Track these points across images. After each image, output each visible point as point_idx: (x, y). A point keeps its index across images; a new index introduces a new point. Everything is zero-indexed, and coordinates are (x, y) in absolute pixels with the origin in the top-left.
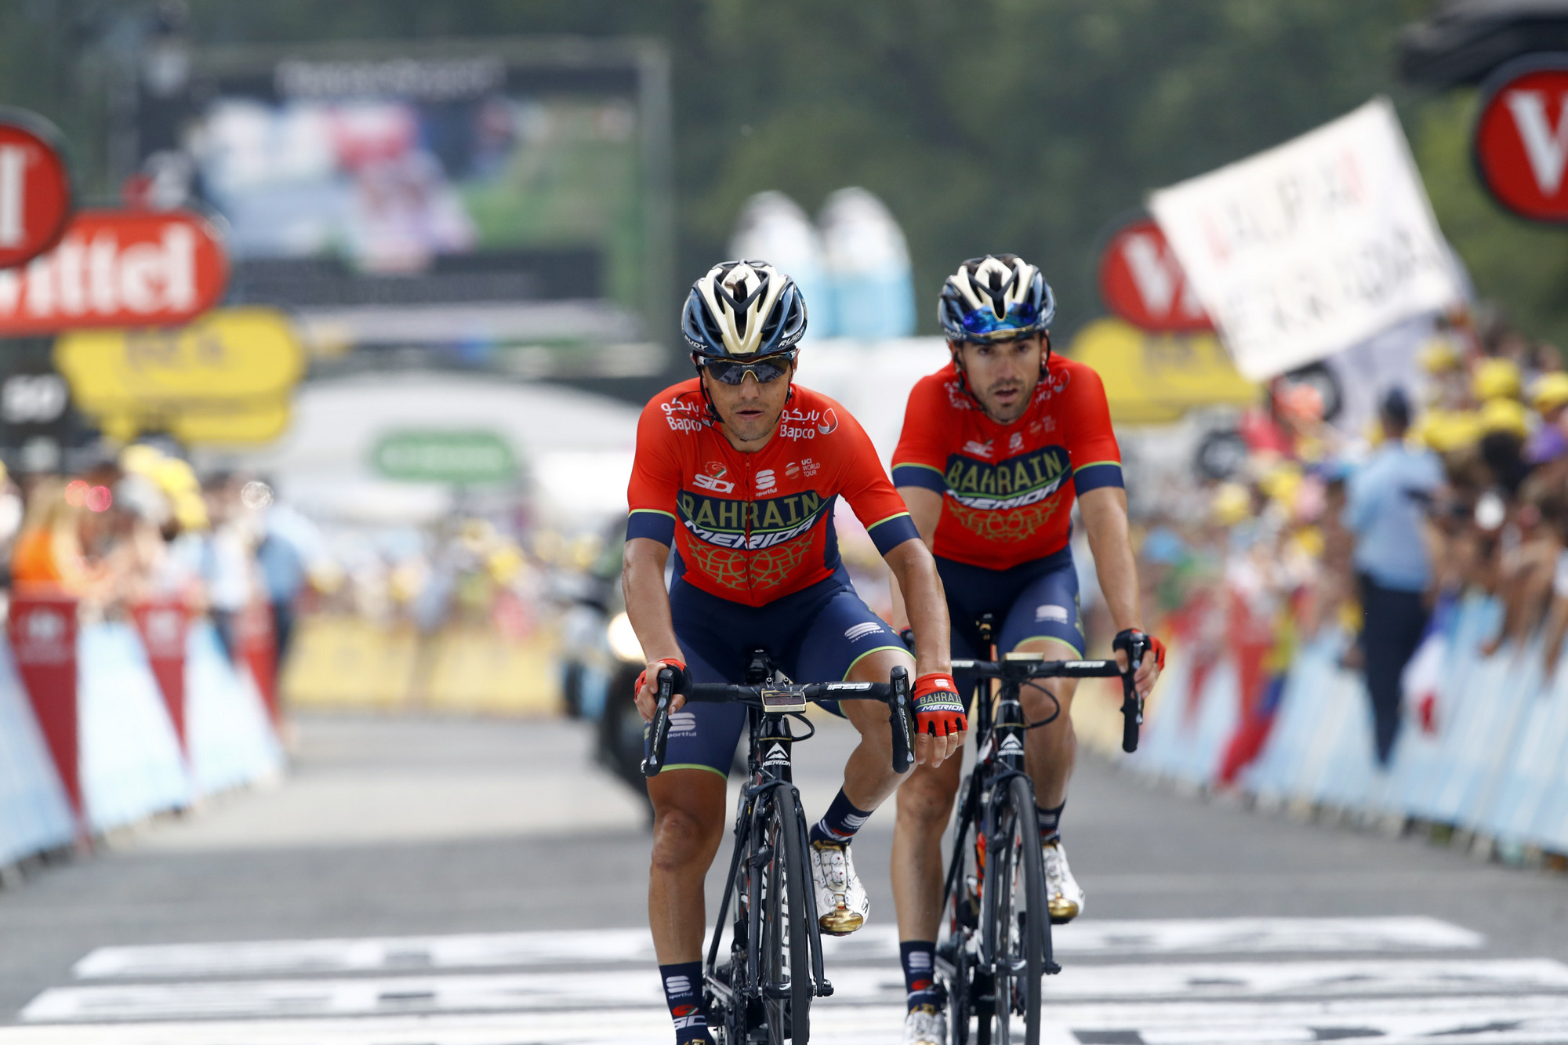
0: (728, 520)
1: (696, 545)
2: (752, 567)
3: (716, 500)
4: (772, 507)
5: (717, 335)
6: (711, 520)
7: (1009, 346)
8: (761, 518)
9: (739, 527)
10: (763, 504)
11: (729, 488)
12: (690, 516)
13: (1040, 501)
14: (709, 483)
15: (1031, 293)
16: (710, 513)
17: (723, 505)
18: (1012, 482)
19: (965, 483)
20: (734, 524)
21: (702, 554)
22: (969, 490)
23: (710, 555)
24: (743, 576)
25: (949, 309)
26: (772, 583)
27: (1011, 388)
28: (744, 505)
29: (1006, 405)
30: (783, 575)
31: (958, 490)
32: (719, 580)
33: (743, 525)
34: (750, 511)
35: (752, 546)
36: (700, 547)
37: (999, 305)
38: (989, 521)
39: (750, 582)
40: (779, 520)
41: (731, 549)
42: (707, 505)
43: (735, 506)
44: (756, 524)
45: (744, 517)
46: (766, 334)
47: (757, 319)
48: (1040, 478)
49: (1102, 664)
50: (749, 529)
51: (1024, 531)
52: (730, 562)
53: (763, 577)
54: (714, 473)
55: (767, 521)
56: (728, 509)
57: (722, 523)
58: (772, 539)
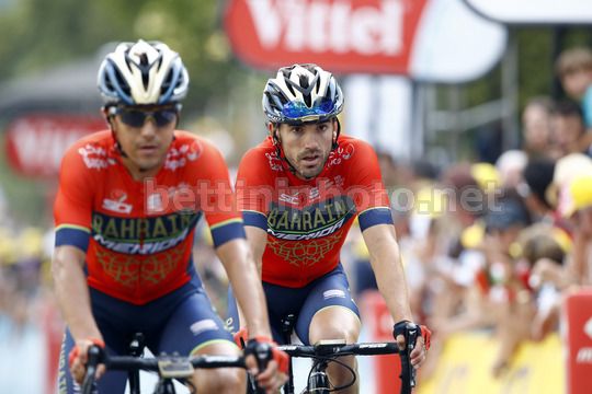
0: (127, 233)
1: (102, 253)
2: (143, 269)
3: (119, 219)
4: (159, 222)
5: (127, 91)
6: (115, 233)
7: (314, 127)
8: (151, 230)
9: (135, 237)
10: (152, 219)
11: (128, 209)
12: (99, 231)
13: (330, 234)
14: (113, 206)
15: (328, 91)
16: (114, 228)
17: (124, 223)
18: (312, 222)
19: (280, 224)
20: (132, 235)
21: (106, 259)
22: (282, 228)
23: (112, 260)
24: (135, 275)
25: (271, 100)
26: (156, 281)
27: (314, 155)
28: (139, 222)
29: (311, 167)
30: (163, 276)
31: (274, 228)
32: (117, 279)
33: (138, 235)
34: (143, 225)
35: (144, 251)
36: (105, 254)
37: (307, 98)
38: (294, 249)
39: (140, 279)
40: (164, 231)
41: (129, 255)
42: (112, 223)
43: (132, 222)
44: (148, 235)
45: (139, 231)
46: (164, 90)
47: (157, 78)
48: (331, 219)
49: (384, 345)
50: (142, 239)
51: (316, 256)
52: (127, 264)
53: (149, 277)
54: (117, 198)
55: (156, 232)
56: (128, 225)
57: (123, 235)
58: (157, 247)
